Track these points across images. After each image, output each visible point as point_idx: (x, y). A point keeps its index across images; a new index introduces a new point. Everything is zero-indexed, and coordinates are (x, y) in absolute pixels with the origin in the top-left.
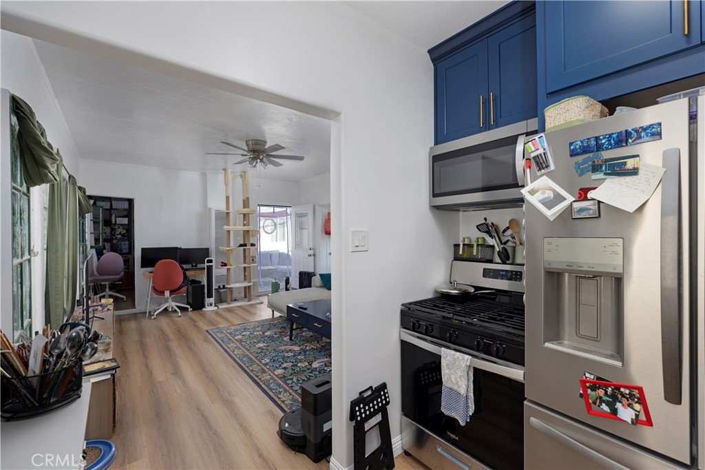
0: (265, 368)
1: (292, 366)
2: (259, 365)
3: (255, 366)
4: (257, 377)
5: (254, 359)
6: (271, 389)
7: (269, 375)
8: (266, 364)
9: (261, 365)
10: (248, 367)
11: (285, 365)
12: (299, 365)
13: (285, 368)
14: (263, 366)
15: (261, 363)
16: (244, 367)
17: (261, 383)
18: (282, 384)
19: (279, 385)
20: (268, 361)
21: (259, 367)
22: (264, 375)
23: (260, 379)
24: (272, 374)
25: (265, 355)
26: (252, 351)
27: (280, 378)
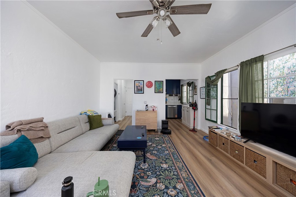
0: (168, 149)
1: (158, 146)
2: (170, 151)
3: (172, 151)
4: (172, 146)
5: (171, 155)
6: (169, 141)
7: (168, 145)
9: (169, 151)
10: (175, 152)
11: (160, 147)
12: (155, 146)
13: (161, 146)
14: (169, 150)
15: (169, 152)
16: (176, 152)
17: (172, 143)
18: (165, 141)
19: (166, 141)
20: (166, 152)
21: (171, 150)
22: (169, 146)
23: (171, 145)
24: (167, 145)
25: (166, 155)
26: (171, 162)
27: (165, 143)
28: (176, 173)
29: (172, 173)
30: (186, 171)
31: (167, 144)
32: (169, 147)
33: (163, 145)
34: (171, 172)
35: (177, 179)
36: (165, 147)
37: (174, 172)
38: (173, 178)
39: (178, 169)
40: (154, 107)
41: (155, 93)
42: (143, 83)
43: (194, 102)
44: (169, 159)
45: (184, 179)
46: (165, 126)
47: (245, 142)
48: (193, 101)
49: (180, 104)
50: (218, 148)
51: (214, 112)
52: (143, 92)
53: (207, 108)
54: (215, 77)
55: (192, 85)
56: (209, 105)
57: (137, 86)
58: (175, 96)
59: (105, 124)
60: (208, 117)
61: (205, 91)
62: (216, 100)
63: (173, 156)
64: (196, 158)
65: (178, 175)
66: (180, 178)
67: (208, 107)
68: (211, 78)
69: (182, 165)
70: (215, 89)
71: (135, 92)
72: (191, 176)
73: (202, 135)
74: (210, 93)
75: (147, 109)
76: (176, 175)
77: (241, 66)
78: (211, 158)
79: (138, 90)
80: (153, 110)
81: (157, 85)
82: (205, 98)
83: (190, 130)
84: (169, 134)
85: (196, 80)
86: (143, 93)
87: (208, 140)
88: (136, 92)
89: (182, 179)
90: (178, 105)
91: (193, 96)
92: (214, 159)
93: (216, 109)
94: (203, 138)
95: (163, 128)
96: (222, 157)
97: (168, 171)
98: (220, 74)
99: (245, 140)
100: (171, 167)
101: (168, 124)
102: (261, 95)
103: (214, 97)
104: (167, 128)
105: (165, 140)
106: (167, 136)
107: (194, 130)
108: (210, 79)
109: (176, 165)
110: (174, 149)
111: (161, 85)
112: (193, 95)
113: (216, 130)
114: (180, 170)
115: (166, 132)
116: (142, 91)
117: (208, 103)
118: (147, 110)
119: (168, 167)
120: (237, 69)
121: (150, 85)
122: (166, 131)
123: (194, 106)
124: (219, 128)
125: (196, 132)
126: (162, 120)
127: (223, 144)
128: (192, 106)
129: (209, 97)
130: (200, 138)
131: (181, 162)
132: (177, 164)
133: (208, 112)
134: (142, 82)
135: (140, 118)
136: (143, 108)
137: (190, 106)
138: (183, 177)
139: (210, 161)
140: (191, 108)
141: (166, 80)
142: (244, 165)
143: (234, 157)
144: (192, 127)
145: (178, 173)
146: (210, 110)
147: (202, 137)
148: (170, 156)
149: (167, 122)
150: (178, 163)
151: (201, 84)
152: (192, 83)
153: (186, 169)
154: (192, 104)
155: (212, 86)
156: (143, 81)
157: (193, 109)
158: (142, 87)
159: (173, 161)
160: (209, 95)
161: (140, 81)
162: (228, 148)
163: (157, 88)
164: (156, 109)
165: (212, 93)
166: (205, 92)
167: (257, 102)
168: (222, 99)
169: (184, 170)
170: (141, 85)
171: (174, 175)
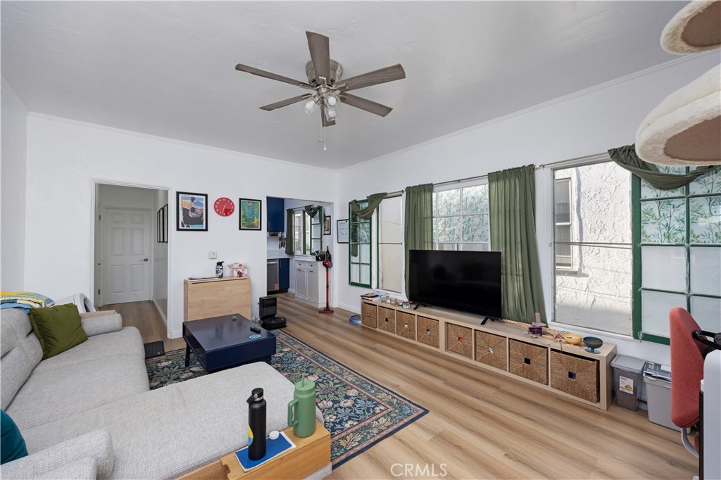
0: (299, 352)
2: (306, 355)
3: (310, 354)
4: (303, 346)
5: (312, 360)
8: (299, 355)
9: (304, 355)
10: (315, 353)
14: (302, 354)
15: (304, 357)
16: (319, 353)
20: (298, 359)
22: (298, 347)
23: (301, 344)
25: (302, 364)
26: (319, 370)
28: (336, 381)
29: (331, 384)
30: (350, 373)
31: (292, 345)
32: (300, 350)
33: (286, 350)
34: (328, 383)
35: (344, 386)
36: (291, 351)
37: (333, 381)
38: (337, 388)
39: (336, 375)
40: (241, 265)
41: (240, 229)
42: (204, 202)
43: (325, 249)
44: (313, 367)
45: (353, 383)
46: (270, 310)
47: (415, 309)
48: (321, 248)
49: (286, 256)
50: (378, 329)
51: (365, 269)
52: (204, 228)
53: (351, 261)
54: (366, 205)
55: (318, 213)
56: (356, 256)
57: (184, 210)
58: (272, 235)
59: (94, 332)
60: (355, 279)
61: (348, 227)
62: (369, 246)
63: (317, 361)
64: (354, 352)
65: (341, 382)
66: (347, 385)
67: (354, 259)
68: (361, 205)
69: (340, 368)
70: (367, 226)
71: (180, 227)
72: (360, 377)
73: (347, 316)
74: (357, 233)
75: (220, 274)
76: (339, 384)
77: (407, 194)
78: (373, 346)
79: (188, 221)
80: (240, 274)
81: (247, 211)
82: (349, 243)
83: (321, 312)
84: (281, 327)
85: (330, 204)
86: (206, 230)
87: (360, 322)
88: (183, 226)
89: (351, 384)
90: (280, 259)
91: (321, 239)
92: (378, 346)
93: (369, 263)
94: (350, 321)
95: (263, 318)
96: (388, 341)
97: (322, 383)
98: (376, 199)
99: (414, 306)
100: (325, 376)
101: (275, 304)
102: (429, 239)
103: (365, 241)
104: (272, 316)
105: (282, 339)
106: (279, 333)
107: (328, 310)
108: (359, 206)
109: (330, 371)
110: (310, 351)
111: (257, 210)
112: (321, 236)
113: (374, 299)
114: (341, 374)
115: (272, 324)
116: (202, 224)
117: (353, 252)
118: (221, 276)
119: (320, 378)
120: (401, 195)
121: (225, 208)
122: (273, 322)
123: (325, 258)
124: (377, 296)
125: (333, 312)
126: (260, 299)
127: (387, 320)
128: (321, 260)
129: (356, 241)
130: (345, 321)
131: (334, 365)
132: (330, 369)
133: (355, 268)
134: (202, 200)
135: (202, 301)
136: (209, 271)
137: (317, 259)
138: (351, 382)
139: (375, 349)
140: (320, 263)
141: (269, 199)
142: (415, 342)
143: (402, 336)
144: (322, 305)
145: (339, 380)
146: (358, 266)
147: (348, 319)
148: (310, 363)
149: (272, 302)
150: (331, 367)
151: (338, 213)
152: (320, 208)
153: (349, 371)
154: (320, 256)
155: (363, 221)
156: (206, 196)
157: (324, 265)
158: (202, 214)
159: (321, 368)
160: (356, 236)
161: (195, 196)
162: (394, 325)
163: (244, 216)
164: (246, 272)
165: (363, 233)
166: (348, 230)
167: (426, 249)
168: (378, 243)
169: (347, 373)
170: (199, 208)
171: (335, 384)
